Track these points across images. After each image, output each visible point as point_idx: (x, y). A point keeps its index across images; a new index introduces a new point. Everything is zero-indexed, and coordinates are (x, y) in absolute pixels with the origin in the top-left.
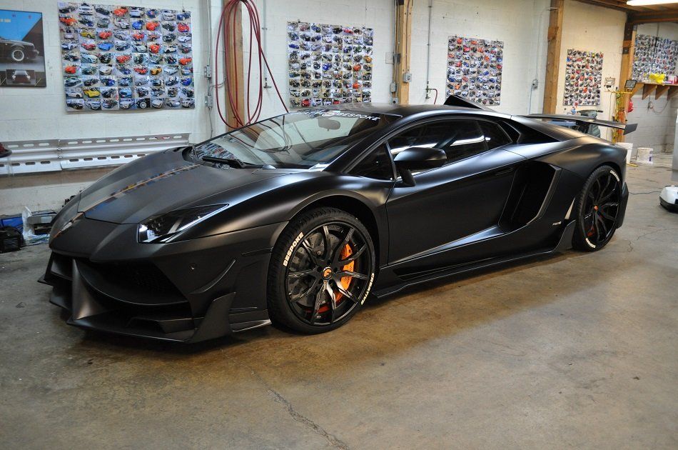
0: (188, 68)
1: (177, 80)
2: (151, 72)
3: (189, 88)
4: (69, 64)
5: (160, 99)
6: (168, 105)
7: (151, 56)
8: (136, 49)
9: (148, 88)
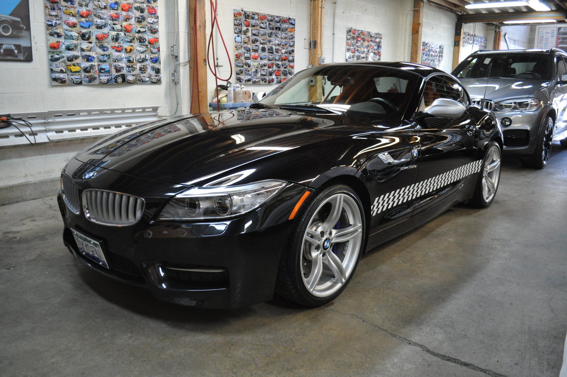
0: (156, 47)
1: (147, 58)
2: (126, 49)
3: (156, 65)
4: (54, 40)
5: (133, 75)
6: (139, 80)
7: (125, 35)
8: (113, 28)
9: (123, 64)
